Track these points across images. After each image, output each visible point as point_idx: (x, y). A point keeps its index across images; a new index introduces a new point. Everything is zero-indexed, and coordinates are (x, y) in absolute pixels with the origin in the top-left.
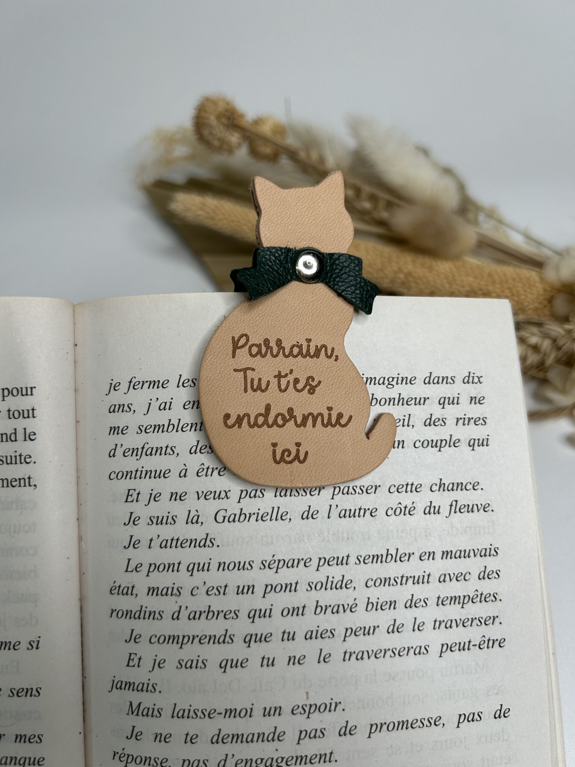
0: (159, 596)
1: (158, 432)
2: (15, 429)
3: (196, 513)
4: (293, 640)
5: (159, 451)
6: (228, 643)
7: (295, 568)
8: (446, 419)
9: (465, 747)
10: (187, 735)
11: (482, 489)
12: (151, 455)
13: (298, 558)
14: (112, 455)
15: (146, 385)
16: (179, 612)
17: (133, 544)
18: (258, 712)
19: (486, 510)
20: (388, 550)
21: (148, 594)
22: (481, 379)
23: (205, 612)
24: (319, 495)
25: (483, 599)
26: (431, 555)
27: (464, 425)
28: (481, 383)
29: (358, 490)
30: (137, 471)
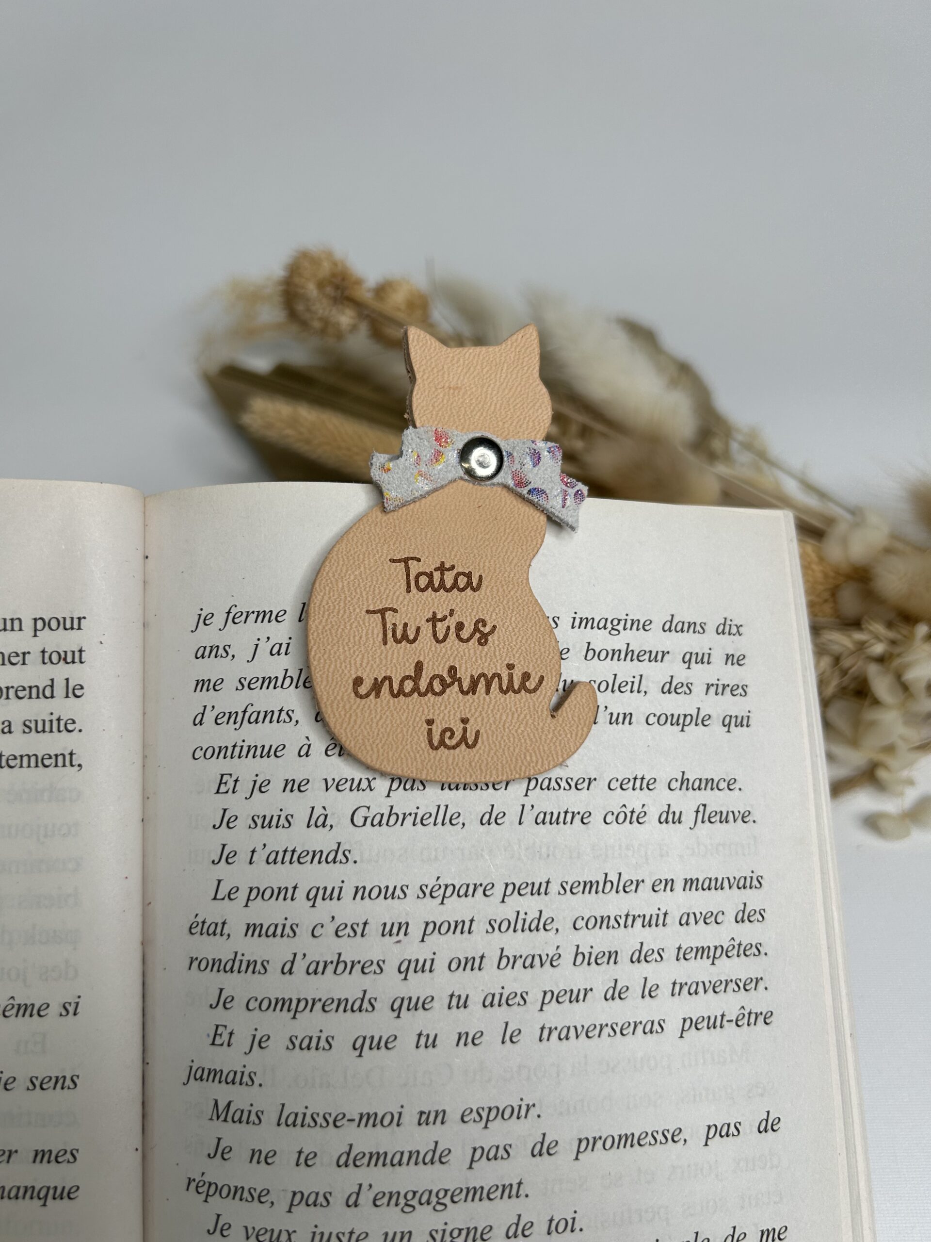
0: (264, 937)
1: (268, 688)
2: (52, 680)
3: (323, 811)
4: (465, 1007)
5: (268, 716)
6: (367, 1011)
7: (470, 897)
8: (691, 684)
9: (717, 1176)
10: (300, 1152)
11: (740, 789)
12: (257, 723)
13: (475, 882)
14: (198, 722)
15: (253, 617)
16: (293, 963)
17: (226, 857)
18: (410, 1118)
19: (746, 820)
20: (606, 874)
21: (246, 935)
22: (741, 629)
23: (332, 962)
24: (506, 789)
25: (741, 952)
26: (669, 884)
27: (717, 694)
28: (740, 635)
29: (563, 784)
30: (234, 746)
